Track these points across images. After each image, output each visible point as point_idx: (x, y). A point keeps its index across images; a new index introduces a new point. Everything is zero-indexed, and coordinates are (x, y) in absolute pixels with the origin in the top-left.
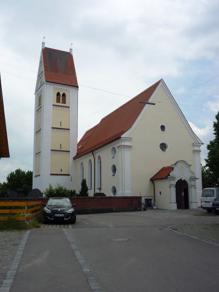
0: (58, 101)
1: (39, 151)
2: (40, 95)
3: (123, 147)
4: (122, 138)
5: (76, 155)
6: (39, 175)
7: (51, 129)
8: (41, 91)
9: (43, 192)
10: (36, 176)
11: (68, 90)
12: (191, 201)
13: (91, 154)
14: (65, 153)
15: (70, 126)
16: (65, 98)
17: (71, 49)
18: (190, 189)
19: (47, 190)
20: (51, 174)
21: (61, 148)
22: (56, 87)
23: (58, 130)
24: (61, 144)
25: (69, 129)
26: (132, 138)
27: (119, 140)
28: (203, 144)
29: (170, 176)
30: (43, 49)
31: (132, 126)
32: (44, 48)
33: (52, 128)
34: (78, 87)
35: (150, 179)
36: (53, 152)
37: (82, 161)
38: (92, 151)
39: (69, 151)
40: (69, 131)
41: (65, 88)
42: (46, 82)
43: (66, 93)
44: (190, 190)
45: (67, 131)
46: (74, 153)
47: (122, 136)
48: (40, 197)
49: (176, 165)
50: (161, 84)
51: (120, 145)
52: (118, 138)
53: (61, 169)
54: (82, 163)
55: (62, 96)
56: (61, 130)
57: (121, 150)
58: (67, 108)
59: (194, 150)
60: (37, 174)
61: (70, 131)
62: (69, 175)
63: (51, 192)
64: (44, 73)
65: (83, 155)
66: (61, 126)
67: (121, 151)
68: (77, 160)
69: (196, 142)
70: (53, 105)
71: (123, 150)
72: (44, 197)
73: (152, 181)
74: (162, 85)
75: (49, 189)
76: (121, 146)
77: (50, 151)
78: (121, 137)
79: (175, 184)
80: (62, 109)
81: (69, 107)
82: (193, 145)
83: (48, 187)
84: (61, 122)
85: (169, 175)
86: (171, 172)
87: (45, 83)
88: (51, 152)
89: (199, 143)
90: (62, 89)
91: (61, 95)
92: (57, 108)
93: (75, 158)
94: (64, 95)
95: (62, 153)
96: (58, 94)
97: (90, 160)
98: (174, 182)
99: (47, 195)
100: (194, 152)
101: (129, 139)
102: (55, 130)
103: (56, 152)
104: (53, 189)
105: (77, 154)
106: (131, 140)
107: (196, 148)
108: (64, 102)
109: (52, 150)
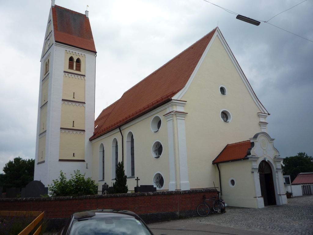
0: (71, 67)
1: (44, 130)
2: (47, 61)
3: (175, 114)
4: (173, 101)
5: (92, 135)
6: (44, 162)
7: (61, 102)
8: (49, 55)
9: (49, 187)
10: (39, 163)
11: (84, 55)
12: (278, 194)
13: (118, 130)
14: (78, 132)
15: (86, 99)
16: (80, 65)
17: (86, 12)
18: (277, 174)
19: (55, 183)
20: (60, 160)
21: (73, 126)
22: (68, 50)
23: (70, 103)
24: (73, 121)
25: (84, 103)
26: (186, 101)
27: (169, 103)
28: (269, 114)
29: (250, 156)
30: (52, 6)
31: (185, 85)
32: (54, 6)
33: (63, 100)
34: (96, 52)
35: (213, 162)
36: (63, 131)
37: (102, 143)
38: (119, 126)
39: (84, 131)
40: (84, 105)
41: (80, 53)
42: (56, 43)
43: (81, 58)
44: (277, 177)
45: (81, 105)
46: (90, 132)
47: (173, 98)
48: (43, 197)
49: (256, 139)
50: (216, 33)
51: (170, 111)
52: (167, 100)
53: (74, 154)
54: (102, 145)
55: (76, 62)
56: (74, 104)
57: (171, 118)
58: (82, 77)
59: (260, 122)
60: (41, 160)
61: (86, 105)
62: (83, 161)
63: (63, 187)
64: (53, 33)
65: (105, 134)
66: (74, 98)
67: (172, 121)
68: (94, 141)
69: (261, 111)
70: (64, 72)
71: (175, 118)
72: (50, 196)
73: (216, 165)
74: (217, 35)
75: (59, 180)
76: (172, 113)
77: (59, 130)
78: (171, 100)
79: (258, 167)
80: (76, 77)
81: (84, 76)
82: (258, 115)
83: (58, 178)
84: (74, 93)
85: (250, 154)
86: (251, 149)
87: (54, 44)
88: (61, 131)
89: (265, 114)
90: (77, 54)
91: (75, 60)
92: (70, 76)
93: (91, 140)
94: (78, 61)
95: (75, 132)
96: (71, 59)
97: (115, 140)
98: (256, 165)
99: (55, 192)
100: (260, 124)
101: (183, 103)
102: (66, 103)
103: (67, 131)
104: (68, 180)
105: (95, 135)
106: (185, 104)
107: (262, 120)
108: (78, 68)
109: (61, 128)
